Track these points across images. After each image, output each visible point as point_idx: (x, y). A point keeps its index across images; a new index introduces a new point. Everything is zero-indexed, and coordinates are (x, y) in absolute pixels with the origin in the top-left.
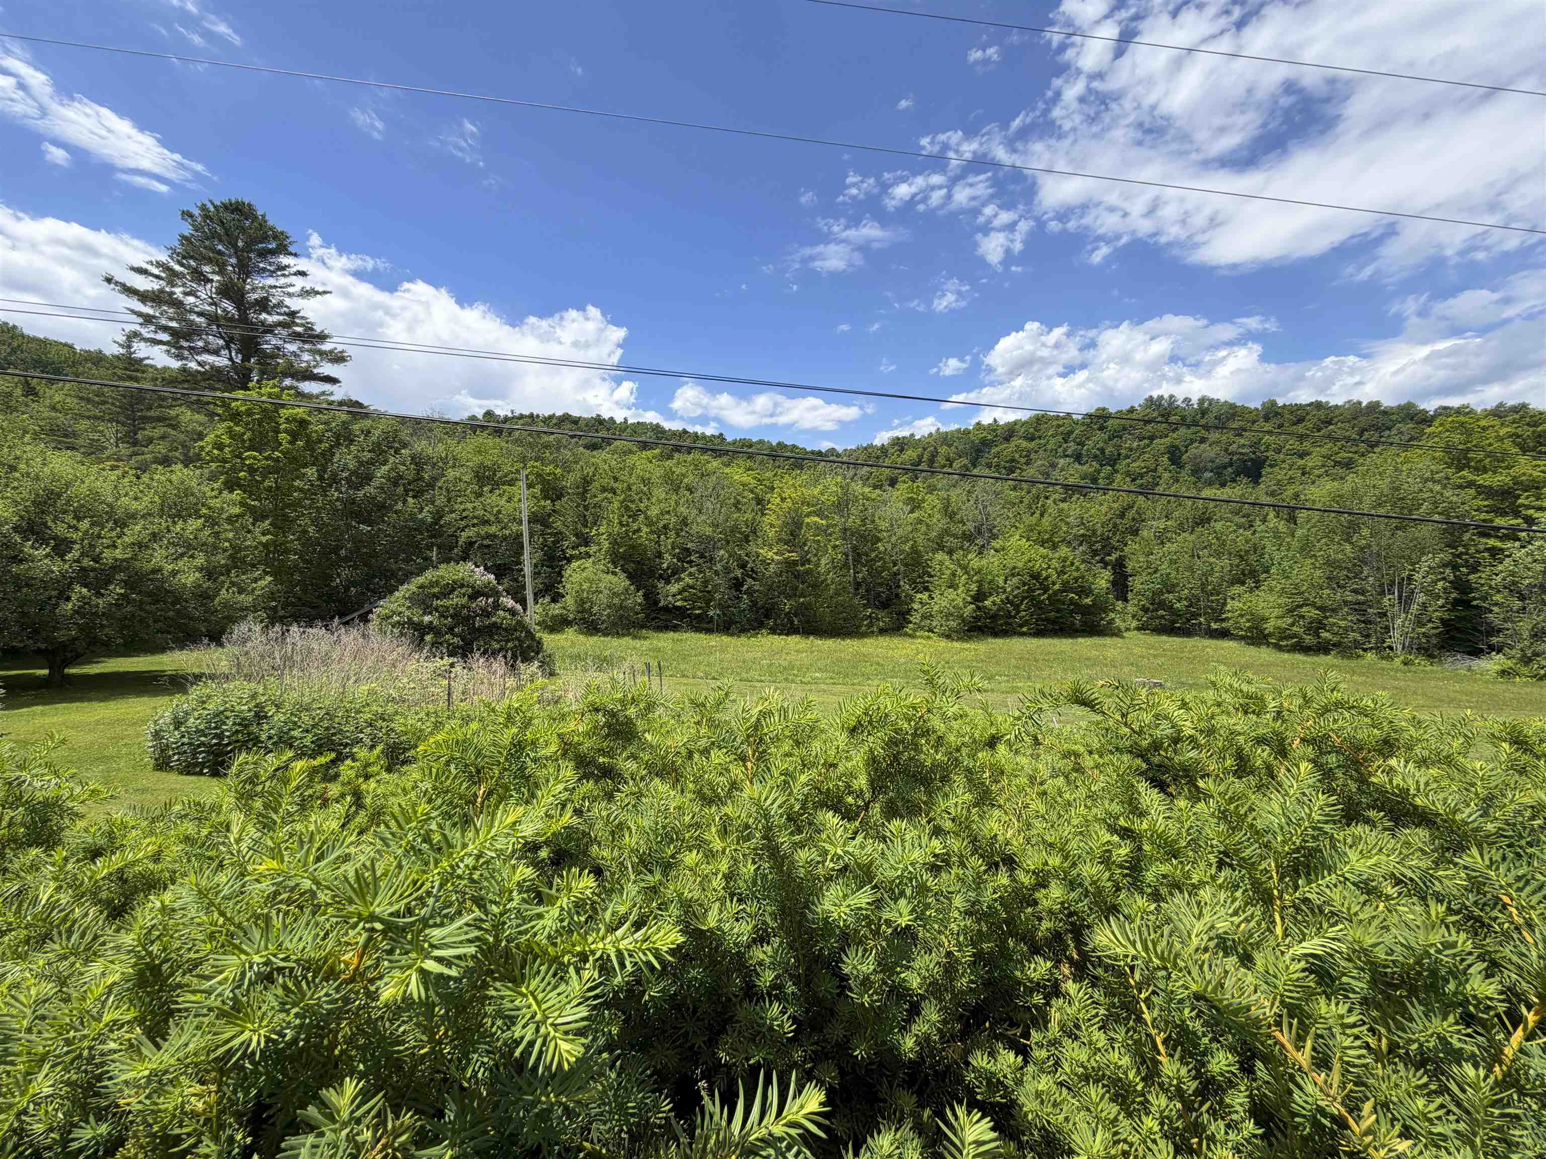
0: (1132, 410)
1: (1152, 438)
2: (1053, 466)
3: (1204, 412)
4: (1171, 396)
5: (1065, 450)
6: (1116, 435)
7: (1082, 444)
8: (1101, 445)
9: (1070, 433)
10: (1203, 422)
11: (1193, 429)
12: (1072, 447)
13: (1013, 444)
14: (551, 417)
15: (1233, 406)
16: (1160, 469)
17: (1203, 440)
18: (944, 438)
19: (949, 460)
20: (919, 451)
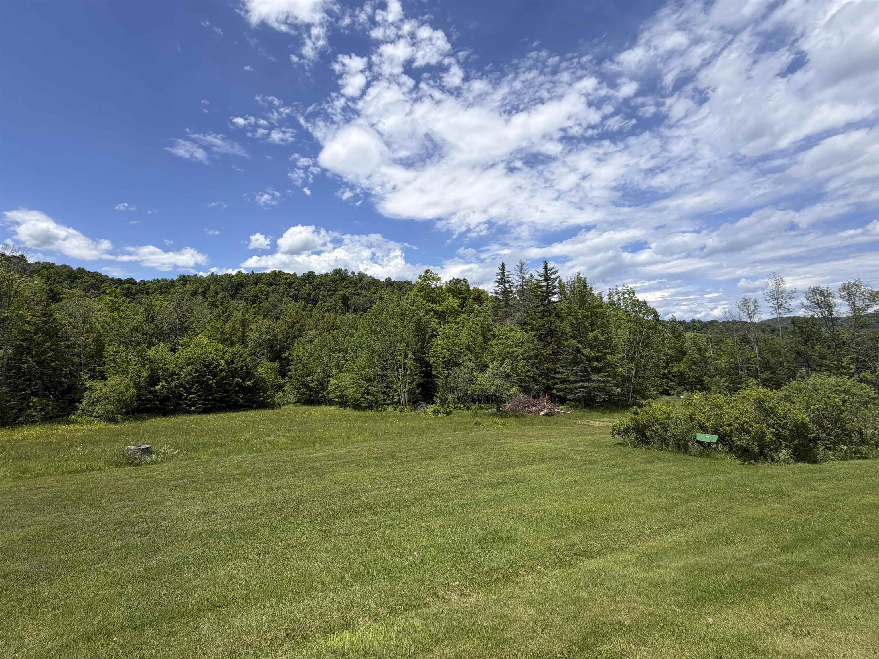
0: (327, 275)
1: (335, 291)
2: (281, 301)
3: (360, 280)
4: (346, 270)
5: (289, 293)
6: (317, 287)
7: (298, 290)
8: (308, 291)
9: (292, 283)
10: (360, 285)
11: (355, 288)
12: (293, 291)
13: (258, 286)
15: (373, 279)
16: (338, 308)
17: (359, 294)
18: (214, 279)
19: (217, 293)
20: (196, 285)
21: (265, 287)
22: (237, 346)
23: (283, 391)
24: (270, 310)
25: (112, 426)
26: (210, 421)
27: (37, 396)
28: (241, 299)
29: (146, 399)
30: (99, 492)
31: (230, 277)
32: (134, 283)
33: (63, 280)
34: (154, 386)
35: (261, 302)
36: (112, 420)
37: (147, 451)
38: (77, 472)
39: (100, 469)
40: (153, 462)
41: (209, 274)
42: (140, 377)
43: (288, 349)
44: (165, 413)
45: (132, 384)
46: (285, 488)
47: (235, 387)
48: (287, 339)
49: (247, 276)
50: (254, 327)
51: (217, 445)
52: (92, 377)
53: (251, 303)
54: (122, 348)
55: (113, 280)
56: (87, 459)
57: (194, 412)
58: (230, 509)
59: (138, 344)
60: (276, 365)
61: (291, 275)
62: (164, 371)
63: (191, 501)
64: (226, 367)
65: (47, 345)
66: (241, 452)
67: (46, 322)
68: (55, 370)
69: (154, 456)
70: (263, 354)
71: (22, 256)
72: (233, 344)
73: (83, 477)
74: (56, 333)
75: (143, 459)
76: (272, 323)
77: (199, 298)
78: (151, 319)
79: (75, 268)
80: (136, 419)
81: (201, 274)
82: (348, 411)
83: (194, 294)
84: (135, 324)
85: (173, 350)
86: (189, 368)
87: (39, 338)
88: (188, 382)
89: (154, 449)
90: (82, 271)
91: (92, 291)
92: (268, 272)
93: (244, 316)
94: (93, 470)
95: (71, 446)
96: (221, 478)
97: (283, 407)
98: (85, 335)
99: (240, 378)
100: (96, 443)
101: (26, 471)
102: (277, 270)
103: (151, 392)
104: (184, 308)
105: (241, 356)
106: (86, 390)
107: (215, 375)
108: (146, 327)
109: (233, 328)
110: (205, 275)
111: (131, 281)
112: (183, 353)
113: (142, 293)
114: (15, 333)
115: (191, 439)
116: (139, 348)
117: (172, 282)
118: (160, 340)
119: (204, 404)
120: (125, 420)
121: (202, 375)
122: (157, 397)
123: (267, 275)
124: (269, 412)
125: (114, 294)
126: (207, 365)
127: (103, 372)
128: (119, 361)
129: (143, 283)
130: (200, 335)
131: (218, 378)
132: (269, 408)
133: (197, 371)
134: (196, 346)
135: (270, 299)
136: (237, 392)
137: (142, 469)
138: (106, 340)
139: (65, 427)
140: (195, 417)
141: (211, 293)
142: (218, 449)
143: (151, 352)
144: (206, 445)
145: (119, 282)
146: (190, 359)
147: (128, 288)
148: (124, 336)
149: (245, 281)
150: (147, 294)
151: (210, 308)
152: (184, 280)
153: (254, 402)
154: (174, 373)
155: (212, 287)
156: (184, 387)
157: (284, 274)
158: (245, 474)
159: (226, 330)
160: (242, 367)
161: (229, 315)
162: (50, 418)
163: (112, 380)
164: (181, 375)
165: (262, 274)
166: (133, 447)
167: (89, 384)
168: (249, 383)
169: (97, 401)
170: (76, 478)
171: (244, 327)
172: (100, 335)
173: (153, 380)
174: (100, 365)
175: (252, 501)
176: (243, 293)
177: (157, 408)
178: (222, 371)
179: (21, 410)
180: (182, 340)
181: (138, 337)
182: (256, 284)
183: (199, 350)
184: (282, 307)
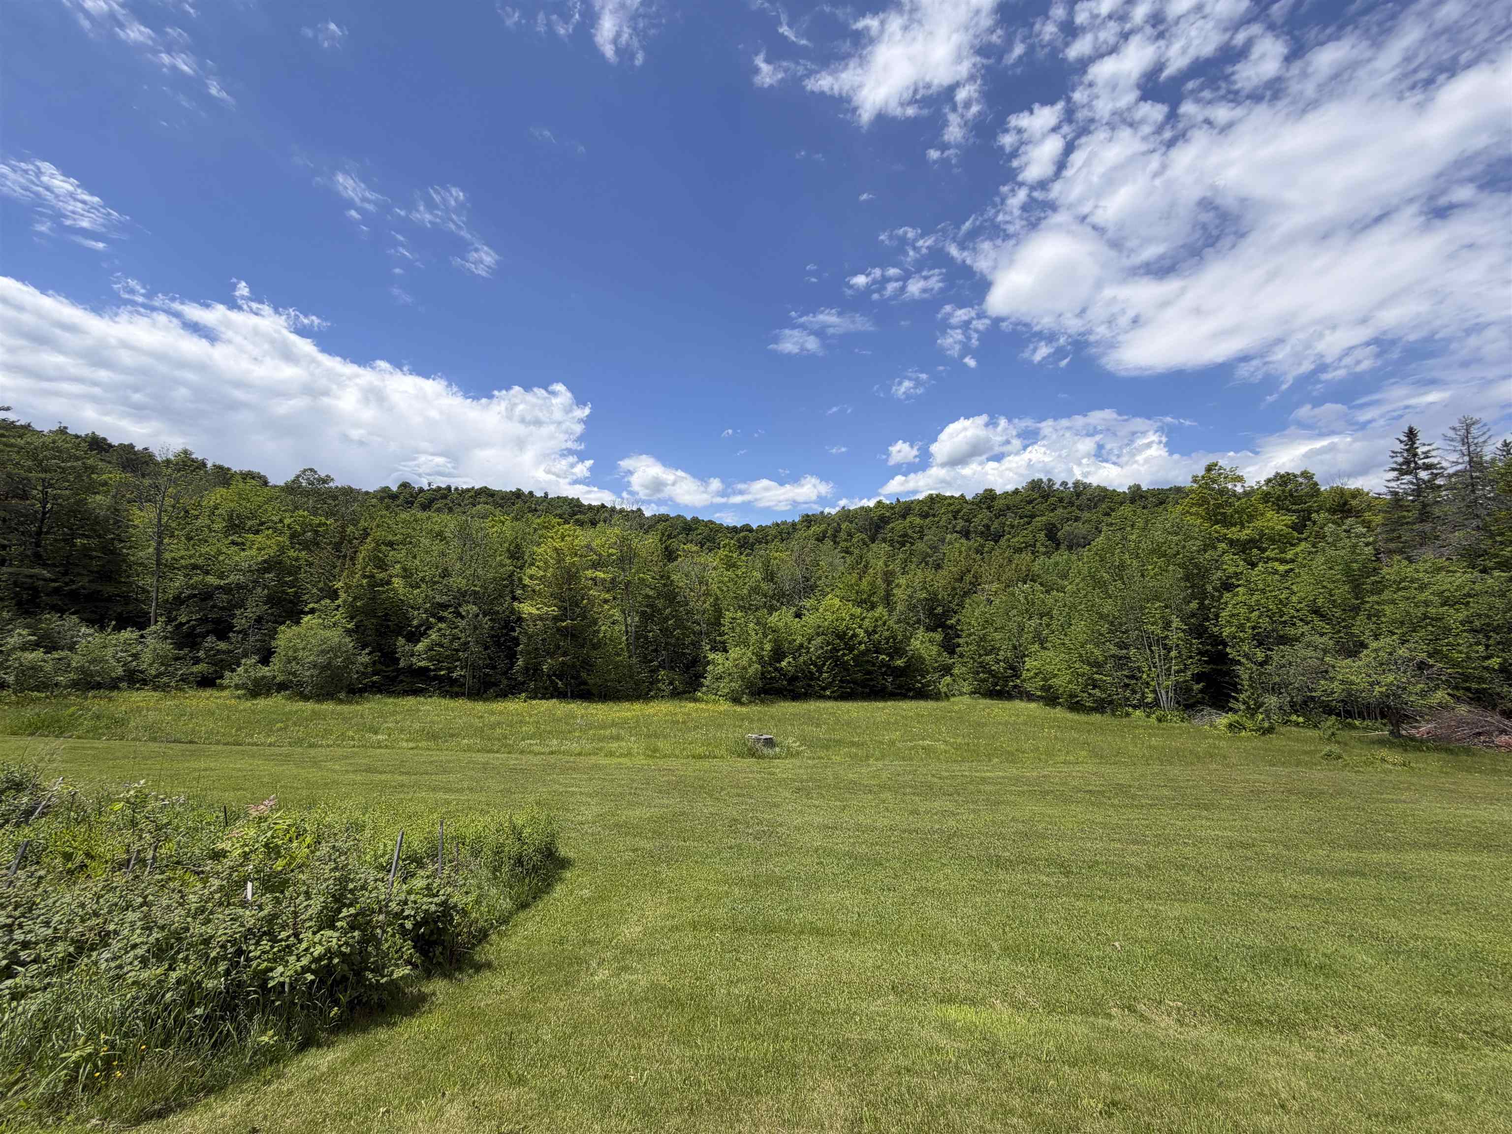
0: (1016, 492)
1: (1033, 516)
2: (943, 540)
3: (1078, 495)
4: (1050, 480)
5: (954, 527)
6: (1001, 513)
7: (969, 521)
8: (985, 521)
9: (959, 511)
10: (1077, 503)
11: (1069, 509)
12: (960, 524)
13: (908, 520)
14: (468, 490)
15: (1104, 490)
16: (1039, 545)
17: (1077, 519)
18: (847, 515)
19: (850, 535)
20: (823, 526)
21: (918, 521)
22: (880, 610)
23: (952, 675)
24: (928, 555)
25: (738, 709)
26: (848, 711)
27: (664, 668)
28: (884, 540)
29: (771, 678)
30: (719, 783)
31: (866, 510)
32: (751, 530)
33: (679, 534)
34: (779, 662)
35: (912, 544)
36: (736, 701)
37: (769, 743)
38: (700, 757)
39: (722, 757)
40: (776, 757)
41: (838, 509)
42: (763, 649)
43: (955, 613)
44: (796, 697)
45: (754, 658)
47: (880, 667)
48: (953, 597)
49: (891, 507)
50: (902, 581)
51: (853, 744)
52: (714, 649)
53: (898, 546)
54: (739, 614)
55: (728, 528)
56: (709, 744)
57: (829, 698)
59: (757, 609)
60: (938, 636)
61: (956, 498)
62: (790, 643)
64: (866, 640)
65: (668, 611)
66: (883, 757)
67: (665, 585)
68: (678, 639)
69: (777, 749)
70: (919, 621)
71: (639, 510)
72: (873, 607)
73: (706, 764)
74: (675, 598)
75: (767, 751)
76: (930, 574)
77: (828, 543)
78: (770, 576)
79: (689, 518)
80: (762, 702)
81: (827, 510)
82: (1059, 713)
83: (820, 539)
84: (751, 583)
85: (798, 615)
86: (819, 640)
87: (660, 603)
88: (818, 658)
89: (778, 740)
90: (695, 520)
91: (708, 544)
92: (921, 497)
93: (887, 566)
94: (715, 757)
95: (696, 728)
97: (952, 699)
98: (702, 599)
99: (887, 655)
100: (720, 726)
101: (655, 750)
102: (934, 492)
103: (776, 669)
104: (808, 560)
105: (884, 624)
106: (708, 663)
107: (851, 649)
108: (764, 586)
109: (872, 584)
110: (833, 511)
111: (747, 528)
112: (810, 619)
113: (760, 543)
114: (640, 599)
115: (821, 733)
116: (758, 614)
117: (794, 525)
118: (782, 604)
119: (841, 687)
120: (751, 702)
121: (834, 648)
122: (784, 675)
123: (919, 501)
124: (931, 704)
125: (727, 549)
126: (841, 636)
127: (724, 643)
128: (738, 630)
129: (761, 529)
130: (830, 596)
131: (856, 652)
132: (932, 699)
133: (828, 643)
134: (826, 610)
135: (926, 538)
136: (882, 674)
137: (765, 763)
138: (724, 604)
139: (692, 705)
140: (830, 704)
141: (843, 535)
142: (854, 750)
143: (773, 619)
144: (839, 742)
145: (735, 530)
146: (819, 627)
147: (745, 537)
148: (742, 599)
149: (888, 514)
150: (767, 543)
151: (843, 557)
152: (808, 520)
153: (910, 690)
154: (801, 646)
155: (843, 526)
156: (815, 666)
157: (946, 498)
159: (862, 587)
160: (887, 639)
161: (866, 566)
162: (679, 694)
163: (734, 653)
164: (809, 648)
165: (912, 502)
166: (754, 736)
167: (711, 656)
168: (900, 663)
169: (721, 677)
170: (699, 764)
171: (889, 583)
172: (717, 599)
173: (778, 654)
174: (720, 635)
175: (886, 822)
176: (886, 532)
177: (786, 690)
178: (860, 643)
179: (651, 683)
180: (808, 603)
181: (758, 600)
182: (904, 517)
183: (829, 616)
184: (945, 549)
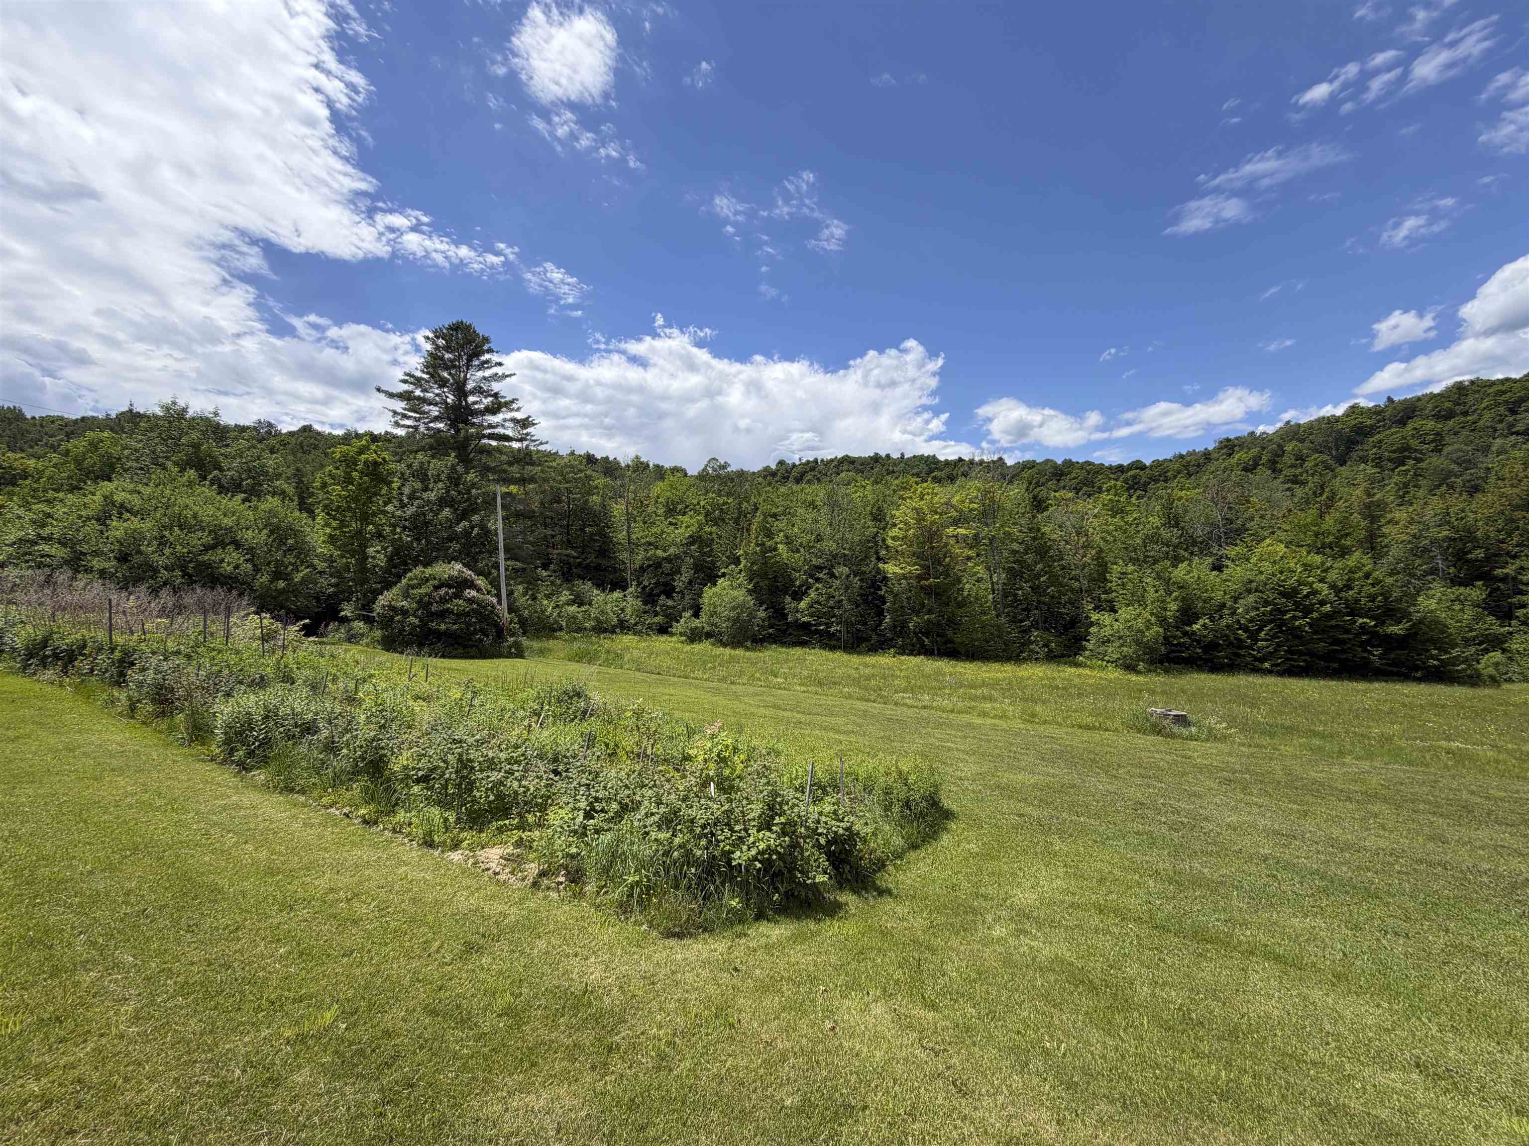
13: (1410, 427)
18: (1292, 432)
19: (1301, 459)
20: (1255, 451)
21: (1431, 424)
22: (1355, 558)
23: (1504, 651)
24: (1451, 474)
25: (1133, 678)
26: (1303, 691)
27: (1037, 629)
28: (1364, 460)
29: (1179, 644)
30: (1115, 759)
31: (1332, 421)
32: (1143, 467)
33: (1048, 480)
34: (1190, 625)
35: (1419, 460)
36: (1130, 667)
37: (1181, 720)
38: (1088, 728)
39: (1116, 730)
40: (1191, 738)
41: (1279, 425)
42: (1165, 609)
43: (1515, 557)
44: (1216, 668)
45: (1153, 620)
46: (1482, 848)
47: (1358, 635)
48: (1509, 534)
49: (1377, 412)
50: (1401, 515)
51: (1315, 734)
52: (1098, 608)
53: (1390, 465)
54: (1131, 568)
55: (1110, 468)
56: (1100, 714)
57: (1269, 672)
58: (1332, 842)
59: (1156, 561)
60: (1477, 593)
61: (1515, 381)
62: (1205, 602)
63: (1255, 809)
64: (1332, 597)
65: (1040, 566)
67: (1034, 539)
68: (1053, 597)
69: (1193, 729)
70: (1434, 571)
71: (1001, 459)
72: (1345, 552)
73: (1097, 736)
74: (1047, 552)
75: (1176, 729)
76: (1457, 503)
77: (1264, 473)
78: (1174, 521)
79: (1059, 462)
80: (1167, 671)
81: (1260, 429)
83: (1250, 468)
84: (1147, 530)
85: (1218, 567)
86: (1251, 598)
87: (1030, 558)
88: (1251, 621)
89: (1192, 718)
90: (1068, 463)
91: (1085, 489)
92: (1437, 389)
93: (1369, 495)
94: (1106, 730)
95: (1080, 695)
96: (1318, 789)
97: (1506, 686)
98: (1081, 552)
99: (1372, 618)
100: (1110, 696)
101: (1033, 715)
102: (1466, 378)
103: (1185, 633)
104: (1230, 498)
105: (1366, 576)
106: (1092, 624)
107: (1307, 611)
108: (1165, 534)
109: (1344, 522)
110: (1271, 430)
111: (1138, 466)
112: (1236, 573)
113: (1157, 481)
114: (1006, 554)
115: (1260, 715)
116: (1158, 567)
117: (1207, 456)
118: (1192, 553)
119: (1288, 659)
120: (1150, 671)
121: (1279, 610)
122: (1198, 642)
123: (1432, 396)
124: (1459, 692)
125: (1113, 491)
126: (1290, 594)
127: (1111, 601)
128: (1130, 586)
129: (1157, 464)
130: (1268, 541)
131: (1315, 615)
132: (1460, 684)
133: (1266, 603)
134: (1260, 560)
135: (1446, 450)
136: (1363, 644)
137: (1177, 744)
138: (1109, 558)
139: (1073, 670)
140: (1270, 680)
141: (1288, 459)
142: (1316, 742)
143: (1180, 573)
144: (1290, 730)
145: (1120, 469)
146: (1251, 582)
147: (1134, 477)
148: (1135, 550)
149: (1369, 422)
150: (1166, 481)
151: (1288, 489)
152: (1229, 446)
153: (1417, 668)
154: (1223, 606)
155: (1289, 448)
156: (1246, 630)
157: (1493, 383)
158: (1373, 796)
159: (1324, 527)
160: (1372, 598)
161: (1331, 498)
162: (1055, 657)
163: (1124, 613)
164: (1236, 609)
165: (1419, 399)
166: (1159, 711)
167: (1095, 617)
168: (1395, 629)
169: (1109, 641)
170: (1087, 735)
171: (1373, 519)
172: (1101, 551)
173: (1188, 615)
174: (1106, 592)
176: (1369, 448)
177: (1200, 658)
178: (1322, 603)
179: (1023, 645)
180: (1231, 551)
181: (1155, 550)
182: (1403, 423)
183: (1266, 566)
184: (1489, 460)
